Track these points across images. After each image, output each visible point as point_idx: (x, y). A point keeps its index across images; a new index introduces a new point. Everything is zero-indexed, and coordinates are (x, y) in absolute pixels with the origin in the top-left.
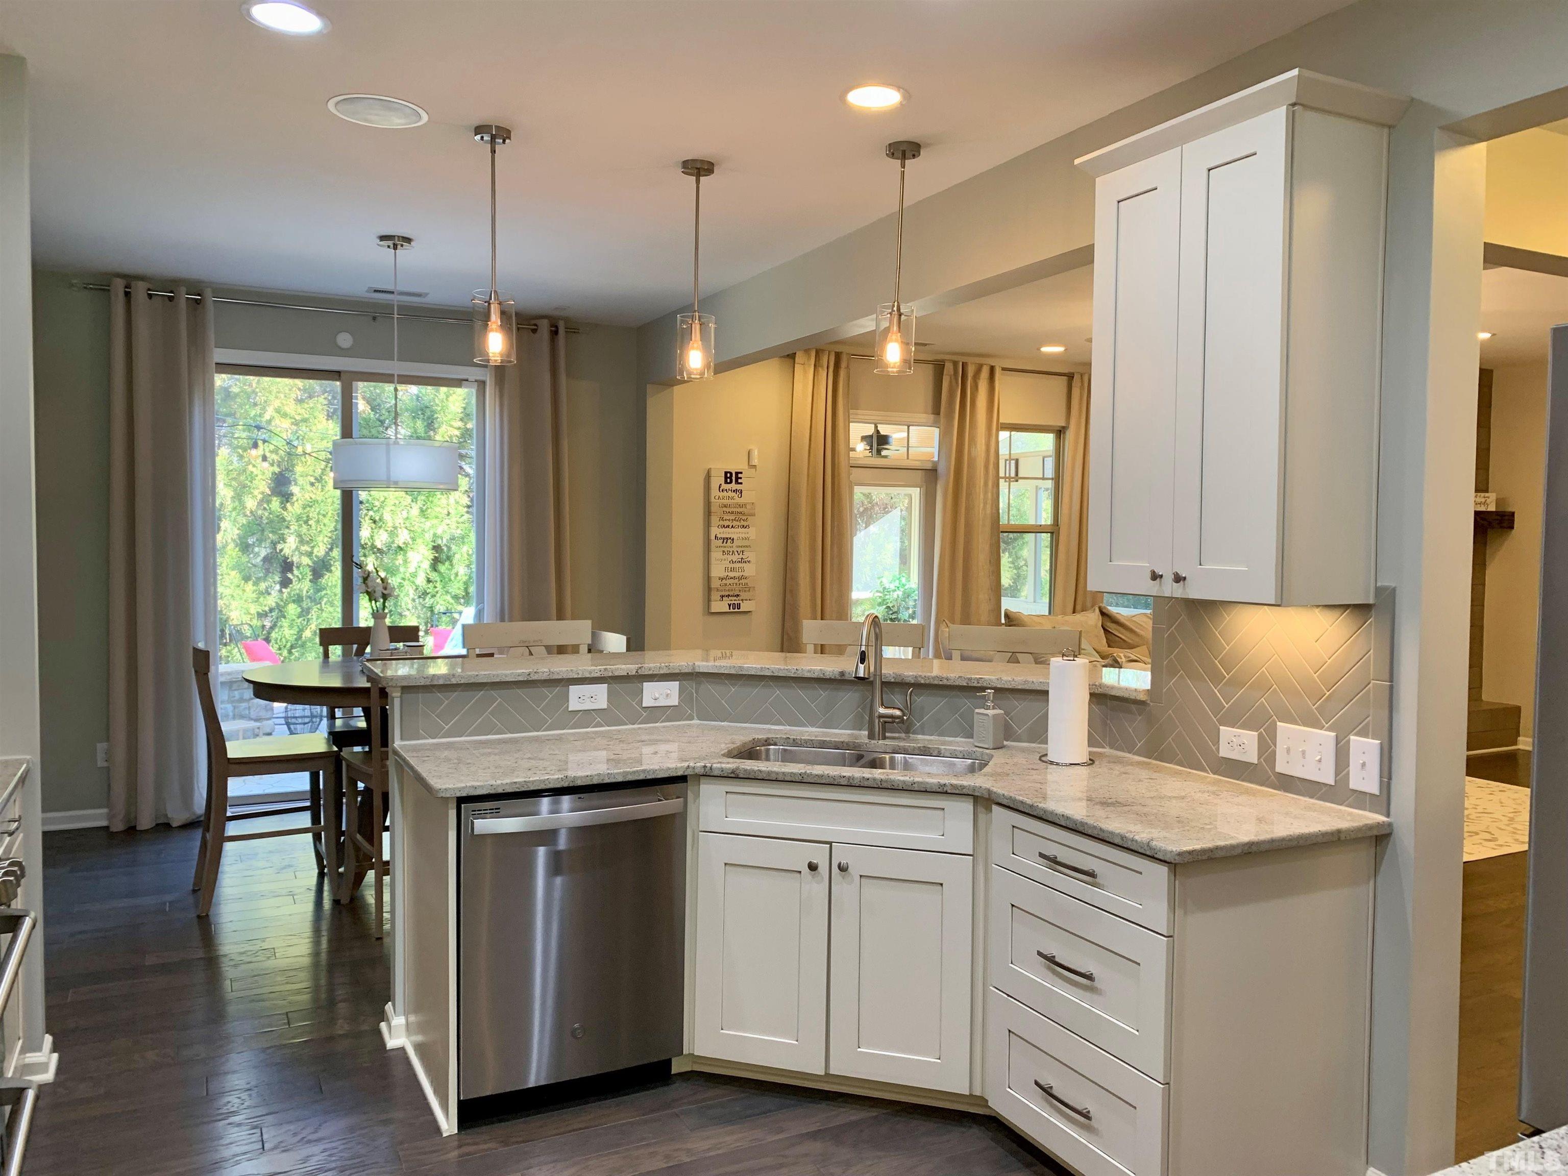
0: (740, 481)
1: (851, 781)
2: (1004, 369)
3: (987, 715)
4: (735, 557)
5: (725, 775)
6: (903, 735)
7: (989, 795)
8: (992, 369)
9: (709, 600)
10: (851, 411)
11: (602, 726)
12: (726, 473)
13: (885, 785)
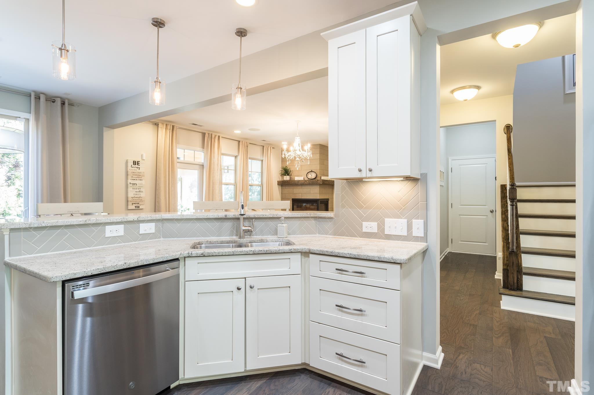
0: (139, 164)
1: (254, 252)
2: (222, 137)
3: (283, 226)
4: (138, 190)
5: (199, 256)
6: (249, 237)
7: (309, 251)
8: (219, 136)
9: (127, 205)
10: (177, 145)
11: (122, 243)
12: (134, 161)
13: (268, 252)
